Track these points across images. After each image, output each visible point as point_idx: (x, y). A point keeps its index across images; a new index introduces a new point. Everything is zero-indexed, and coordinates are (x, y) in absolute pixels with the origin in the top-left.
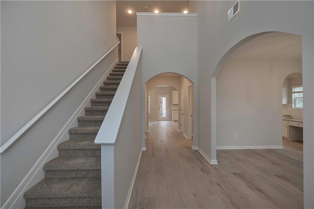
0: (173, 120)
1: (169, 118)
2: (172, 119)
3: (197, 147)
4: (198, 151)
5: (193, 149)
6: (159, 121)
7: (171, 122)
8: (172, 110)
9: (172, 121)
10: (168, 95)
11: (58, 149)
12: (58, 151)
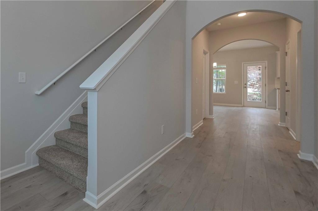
0: (278, 108)
1: (269, 103)
2: (276, 106)
3: (312, 155)
4: (312, 163)
5: (299, 157)
6: (244, 106)
7: (274, 111)
8: (275, 89)
9: (275, 109)
10: (266, 62)
11: (82, 106)
12: (82, 108)
